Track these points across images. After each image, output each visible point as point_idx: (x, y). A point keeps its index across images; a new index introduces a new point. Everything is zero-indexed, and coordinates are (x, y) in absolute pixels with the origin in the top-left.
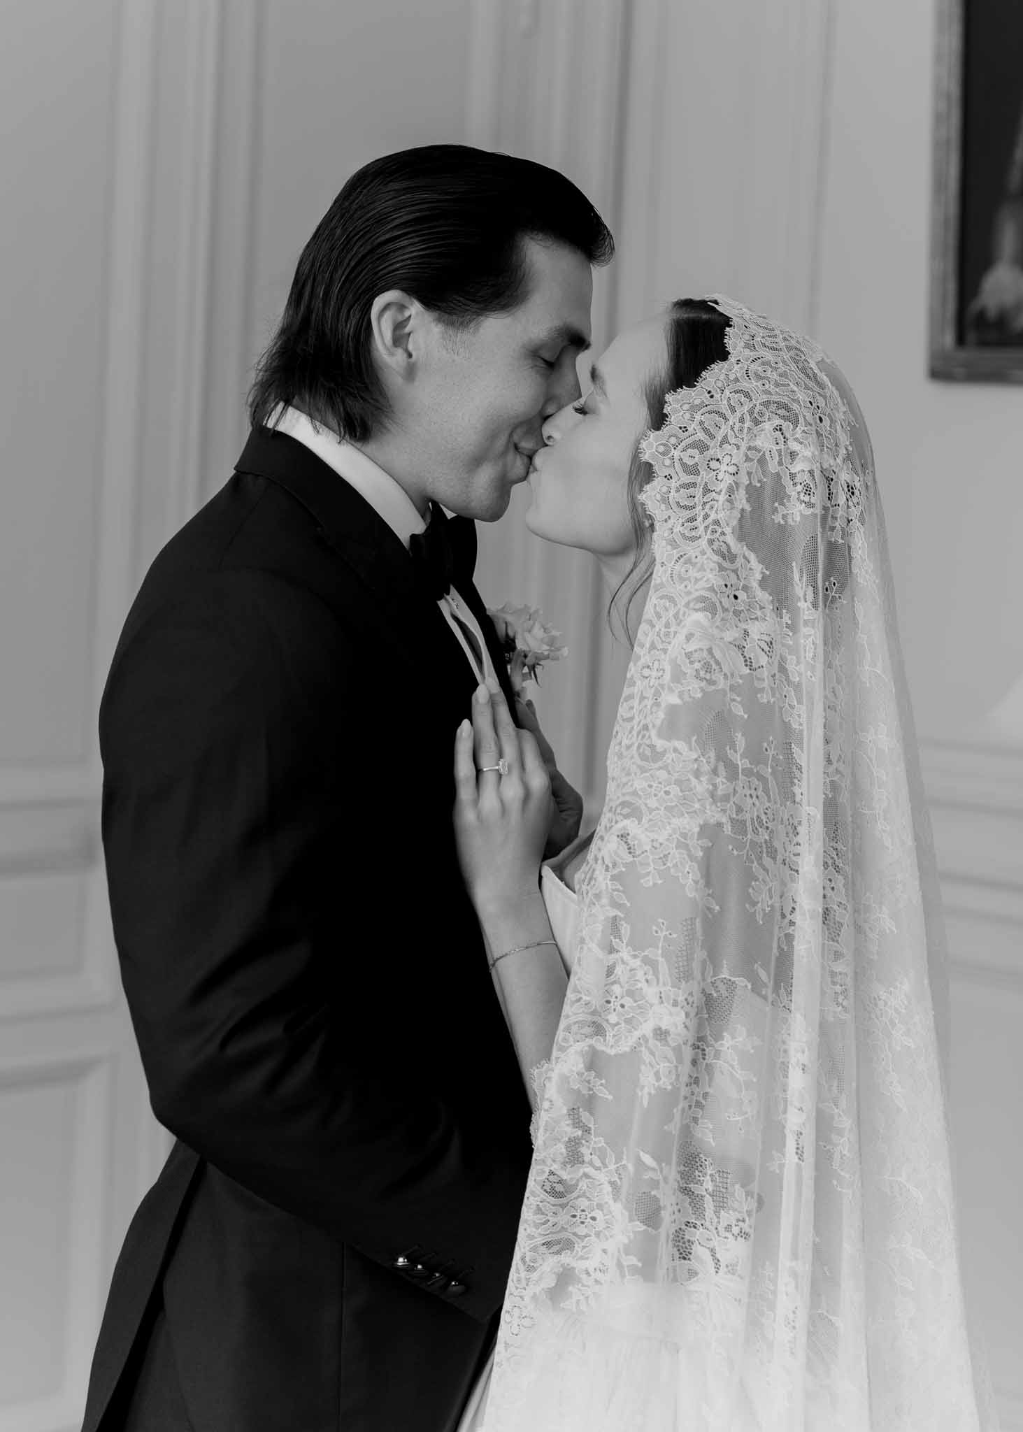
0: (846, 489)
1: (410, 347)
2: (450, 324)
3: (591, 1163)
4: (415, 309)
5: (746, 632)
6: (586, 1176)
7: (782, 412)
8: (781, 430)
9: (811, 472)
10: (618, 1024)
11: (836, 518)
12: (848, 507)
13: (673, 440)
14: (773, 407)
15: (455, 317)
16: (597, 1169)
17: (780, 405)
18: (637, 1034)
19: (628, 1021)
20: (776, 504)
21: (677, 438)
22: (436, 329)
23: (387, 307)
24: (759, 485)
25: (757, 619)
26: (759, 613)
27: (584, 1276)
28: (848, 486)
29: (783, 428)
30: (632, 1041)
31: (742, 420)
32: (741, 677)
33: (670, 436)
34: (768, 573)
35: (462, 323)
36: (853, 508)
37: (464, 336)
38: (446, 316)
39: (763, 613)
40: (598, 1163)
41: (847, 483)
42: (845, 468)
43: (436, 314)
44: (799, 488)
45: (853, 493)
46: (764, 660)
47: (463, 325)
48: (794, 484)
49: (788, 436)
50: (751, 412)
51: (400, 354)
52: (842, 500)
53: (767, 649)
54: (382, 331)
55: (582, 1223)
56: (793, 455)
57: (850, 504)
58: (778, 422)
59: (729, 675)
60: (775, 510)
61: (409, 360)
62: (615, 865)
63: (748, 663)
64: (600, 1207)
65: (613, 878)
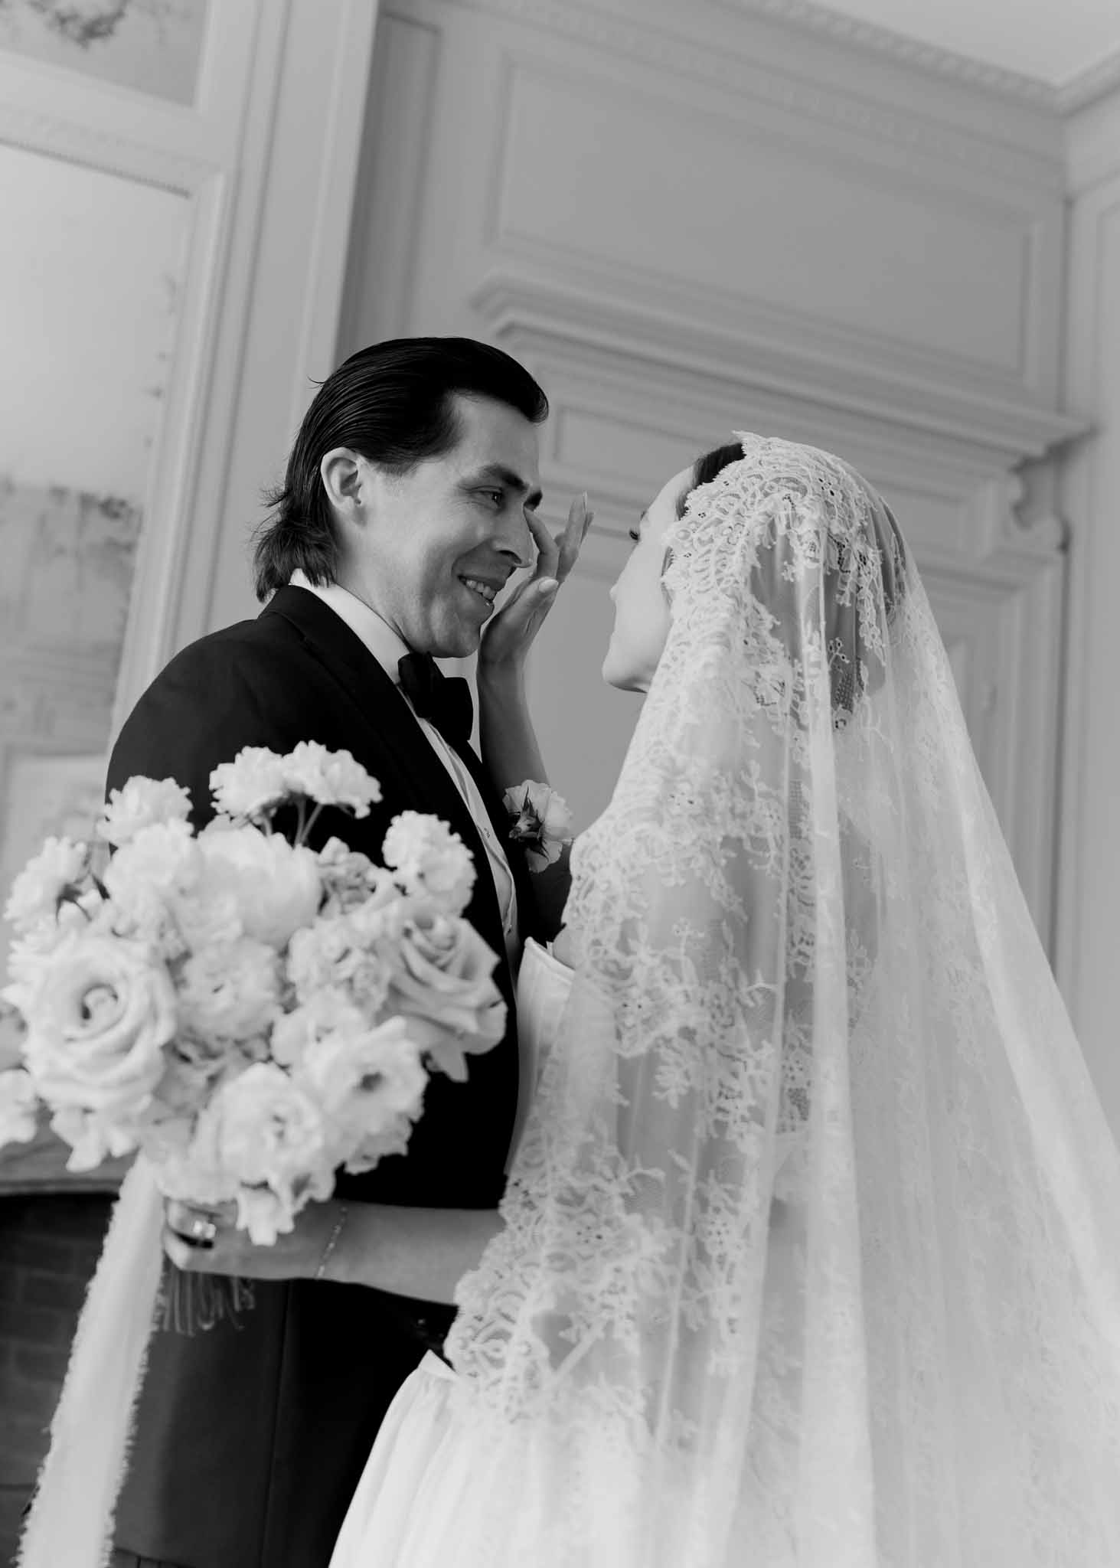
0: (858, 559)
1: (359, 496)
2: (390, 471)
3: (601, 1174)
4: (360, 461)
5: (758, 675)
6: (596, 1188)
7: (791, 484)
8: (789, 498)
9: (817, 533)
10: (634, 1026)
11: (845, 584)
12: (859, 575)
13: (693, 526)
14: (783, 482)
15: (393, 465)
16: (609, 1180)
17: (789, 480)
18: (655, 1034)
19: (646, 1022)
20: (786, 563)
21: (696, 523)
22: (380, 477)
23: (334, 462)
24: (769, 547)
25: (768, 662)
26: (770, 657)
27: (585, 1302)
28: (860, 556)
29: (792, 497)
30: (648, 1041)
31: (754, 496)
32: (753, 713)
33: (690, 523)
34: (778, 623)
35: (400, 469)
36: (864, 576)
37: (404, 480)
38: (386, 465)
39: (775, 658)
40: (609, 1173)
41: (860, 553)
42: (858, 538)
43: (378, 464)
44: (805, 546)
45: (865, 563)
46: (776, 697)
47: (401, 472)
48: (802, 544)
49: (796, 503)
50: (761, 489)
51: (348, 499)
52: (853, 567)
53: (779, 688)
54: (332, 484)
55: (587, 1241)
56: (800, 519)
57: (862, 572)
58: (785, 492)
59: (741, 709)
60: (785, 568)
61: (358, 506)
62: (633, 867)
63: (760, 700)
64: (608, 1223)
65: (631, 881)
